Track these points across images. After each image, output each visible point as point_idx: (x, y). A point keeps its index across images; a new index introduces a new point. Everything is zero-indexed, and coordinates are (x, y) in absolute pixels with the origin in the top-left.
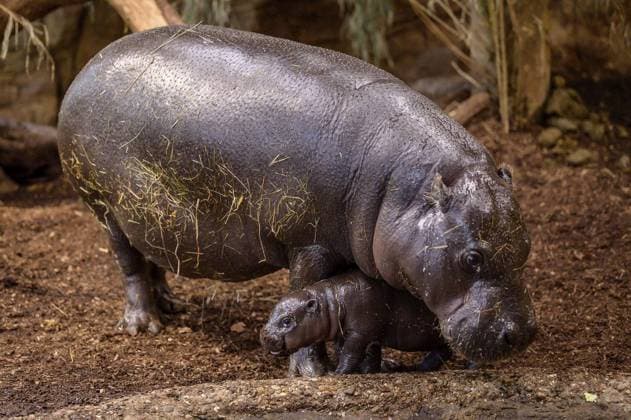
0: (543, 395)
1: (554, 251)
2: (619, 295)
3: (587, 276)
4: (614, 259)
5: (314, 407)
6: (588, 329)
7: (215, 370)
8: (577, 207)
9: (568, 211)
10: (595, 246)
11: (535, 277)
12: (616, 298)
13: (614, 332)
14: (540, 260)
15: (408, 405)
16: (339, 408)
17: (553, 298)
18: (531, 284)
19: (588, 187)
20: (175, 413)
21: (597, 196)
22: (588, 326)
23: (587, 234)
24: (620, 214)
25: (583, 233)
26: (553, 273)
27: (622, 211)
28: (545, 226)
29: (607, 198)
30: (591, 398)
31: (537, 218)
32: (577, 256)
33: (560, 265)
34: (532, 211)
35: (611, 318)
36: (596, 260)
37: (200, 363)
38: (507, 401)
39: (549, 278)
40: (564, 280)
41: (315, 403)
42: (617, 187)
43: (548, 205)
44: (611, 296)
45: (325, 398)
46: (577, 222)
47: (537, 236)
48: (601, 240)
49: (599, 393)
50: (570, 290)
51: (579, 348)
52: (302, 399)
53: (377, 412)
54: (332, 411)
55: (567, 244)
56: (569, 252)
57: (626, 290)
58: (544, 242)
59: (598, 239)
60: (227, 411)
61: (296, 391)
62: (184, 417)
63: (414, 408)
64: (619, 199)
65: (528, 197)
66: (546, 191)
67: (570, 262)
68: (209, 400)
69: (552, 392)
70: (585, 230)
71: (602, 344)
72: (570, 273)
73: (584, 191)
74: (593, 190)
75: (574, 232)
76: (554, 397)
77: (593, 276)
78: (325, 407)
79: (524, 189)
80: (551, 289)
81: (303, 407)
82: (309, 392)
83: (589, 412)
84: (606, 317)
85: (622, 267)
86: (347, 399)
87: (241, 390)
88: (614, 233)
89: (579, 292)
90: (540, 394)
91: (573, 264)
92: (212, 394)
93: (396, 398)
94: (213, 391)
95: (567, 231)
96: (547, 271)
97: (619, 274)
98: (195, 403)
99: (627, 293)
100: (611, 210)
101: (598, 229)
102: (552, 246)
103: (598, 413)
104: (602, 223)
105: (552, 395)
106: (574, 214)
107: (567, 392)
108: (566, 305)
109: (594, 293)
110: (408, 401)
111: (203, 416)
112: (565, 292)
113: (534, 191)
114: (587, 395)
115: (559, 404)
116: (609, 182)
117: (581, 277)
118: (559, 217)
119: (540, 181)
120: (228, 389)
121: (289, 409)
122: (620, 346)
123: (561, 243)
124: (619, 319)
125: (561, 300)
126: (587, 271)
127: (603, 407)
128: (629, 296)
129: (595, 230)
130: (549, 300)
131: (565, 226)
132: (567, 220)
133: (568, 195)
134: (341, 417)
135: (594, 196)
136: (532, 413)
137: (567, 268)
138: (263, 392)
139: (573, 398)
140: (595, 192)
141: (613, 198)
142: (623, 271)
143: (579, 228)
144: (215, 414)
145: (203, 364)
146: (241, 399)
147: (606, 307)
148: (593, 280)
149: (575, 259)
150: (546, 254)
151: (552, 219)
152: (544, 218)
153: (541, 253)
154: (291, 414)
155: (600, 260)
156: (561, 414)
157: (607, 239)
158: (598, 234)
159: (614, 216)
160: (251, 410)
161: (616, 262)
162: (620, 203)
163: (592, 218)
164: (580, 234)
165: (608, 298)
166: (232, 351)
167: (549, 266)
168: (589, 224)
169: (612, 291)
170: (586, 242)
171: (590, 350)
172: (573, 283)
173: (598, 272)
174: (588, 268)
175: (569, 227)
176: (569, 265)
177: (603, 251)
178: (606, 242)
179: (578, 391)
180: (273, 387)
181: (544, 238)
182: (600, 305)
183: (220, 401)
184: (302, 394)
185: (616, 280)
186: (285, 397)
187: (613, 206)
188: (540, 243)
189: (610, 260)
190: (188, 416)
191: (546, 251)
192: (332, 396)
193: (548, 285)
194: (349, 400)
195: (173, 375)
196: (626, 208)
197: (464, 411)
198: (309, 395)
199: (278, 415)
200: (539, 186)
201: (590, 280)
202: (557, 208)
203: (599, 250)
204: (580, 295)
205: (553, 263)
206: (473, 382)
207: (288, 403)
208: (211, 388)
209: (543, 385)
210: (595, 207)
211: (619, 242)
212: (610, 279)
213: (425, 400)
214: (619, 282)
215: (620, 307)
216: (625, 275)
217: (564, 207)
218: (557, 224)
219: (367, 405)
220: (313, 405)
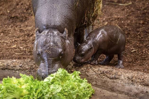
5: (10, 69)
16: (17, 70)
45: (13, 67)
52: (6, 67)
53: (27, 72)
78: (13, 69)
81: (6, 69)
86: (19, 67)
93: (34, 68)
134: (17, 72)
154: (3, 70)
184: (7, 65)
192: (15, 66)
198: (9, 66)
207: (2, 67)
219: (24, 69)
220: (9, 68)
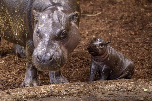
0: (130, 89)
1: (124, 31)
2: (148, 48)
3: (136, 41)
4: (145, 34)
6: (139, 62)
7: (15, 81)
8: (129, 13)
9: (126, 15)
10: (137, 29)
11: (118, 42)
12: (147, 49)
13: (148, 63)
14: (119, 35)
15: (86, 94)
16: (63, 95)
17: (125, 50)
18: (117, 44)
19: (132, 4)
20: (10, 99)
21: (136, 8)
22: (139, 61)
23: (134, 24)
24: (145, 16)
25: (133, 24)
26: (124, 40)
27: (145, 15)
28: (119, 21)
29: (140, 9)
30: (146, 90)
31: (116, 18)
32: (132, 33)
33: (126, 37)
34: (114, 15)
35: (146, 57)
36: (138, 35)
37: (10, 78)
38: (118, 91)
39: (123, 42)
40: (128, 43)
41: (55, 94)
42: (143, 4)
43: (119, 13)
44: (145, 49)
45: (59, 92)
46: (130, 19)
47: (117, 25)
48: (139, 27)
49: (148, 88)
50: (131, 47)
51: (137, 69)
52: (51, 93)
53: (76, 96)
54: (61, 96)
55: (128, 29)
56: (129, 32)
57: (150, 46)
58: (119, 28)
59: (138, 26)
60: (27, 98)
61: (49, 90)
62: (13, 100)
63: (88, 95)
64: (144, 10)
65: (112, 9)
66: (118, 7)
67: (129, 36)
68: (21, 94)
69: (133, 88)
70: (133, 22)
71: (144, 68)
72: (130, 40)
73: (131, 6)
74: (134, 6)
75: (130, 24)
76: (134, 90)
77: (138, 41)
78: (59, 95)
79: (110, 6)
80: (124, 46)
81: (51, 95)
82: (53, 90)
83: (145, 95)
84: (144, 57)
85: (147, 37)
86: (66, 92)
87: (31, 91)
88: (144, 24)
89: (134, 47)
90: (129, 89)
91: (131, 36)
92: (22, 92)
93: (82, 91)
94: (22, 91)
95: (127, 23)
96: (122, 39)
97: (147, 40)
98: (16, 95)
99: (150, 48)
100: (141, 14)
101: (138, 22)
102: (123, 29)
103: (148, 95)
104: (139, 20)
105: (133, 89)
106: (129, 16)
107: (138, 88)
108: (130, 52)
109: (139, 48)
110: (86, 92)
111: (19, 100)
112: (129, 48)
113: (113, 7)
114: (144, 89)
115: (135, 92)
116: (139, 3)
117: (134, 41)
118: (123, 18)
119: (115, 2)
120: (27, 90)
121: (47, 96)
122: (150, 68)
123: (126, 28)
124: (149, 58)
125: (128, 51)
126: (136, 39)
127: (149, 93)
128: (151, 49)
129: (137, 23)
130: (124, 51)
131: (126, 21)
132: (126, 19)
133: (126, 8)
134: (64, 98)
135: (135, 8)
136: (127, 95)
137: (129, 38)
138: (38, 91)
139: (140, 90)
140: (135, 7)
141: (142, 9)
142: (148, 39)
143: (131, 22)
144: (23, 99)
145: (11, 79)
146: (31, 94)
147: (144, 53)
148: (138, 42)
149: (131, 34)
150: (121, 32)
151: (121, 18)
152: (118, 18)
153: (119, 32)
154: (48, 98)
155: (140, 34)
156: (136, 96)
157: (142, 26)
158: (138, 24)
159: (142, 17)
160: (35, 97)
161: (145, 35)
162: (144, 11)
163: (135, 18)
164: (132, 25)
165: (144, 50)
166: (19, 73)
167: (123, 37)
168: (135, 20)
169: (145, 47)
170: (134, 28)
171: (140, 70)
172: (131, 44)
173: (139, 39)
174: (136, 38)
175: (128, 22)
176: (129, 37)
177: (141, 31)
178: (141, 28)
179: (141, 88)
180: (41, 89)
181: (119, 26)
182: (142, 53)
183: (25, 94)
184: (51, 91)
185: (146, 43)
186: (46, 93)
187: (142, 13)
188: (118, 28)
189: (143, 35)
190: (14, 100)
191: (121, 31)
192: (61, 91)
193: (123, 45)
194: (66, 93)
195: (2, 83)
196: (146, 13)
197: (104, 95)
198: (53, 91)
199: (44, 99)
200: (114, 4)
201: (137, 43)
202: (122, 13)
203: (139, 31)
204: (134, 49)
205: (124, 36)
206: (107, 85)
207: (47, 94)
208: (21, 90)
209: (130, 86)
210: (136, 13)
211: (146, 27)
212: (144, 42)
213: (91, 92)
214: (147, 43)
215: (148, 53)
216: (149, 40)
217: (125, 13)
218: (123, 20)
219: (72, 94)
220: (55, 95)
